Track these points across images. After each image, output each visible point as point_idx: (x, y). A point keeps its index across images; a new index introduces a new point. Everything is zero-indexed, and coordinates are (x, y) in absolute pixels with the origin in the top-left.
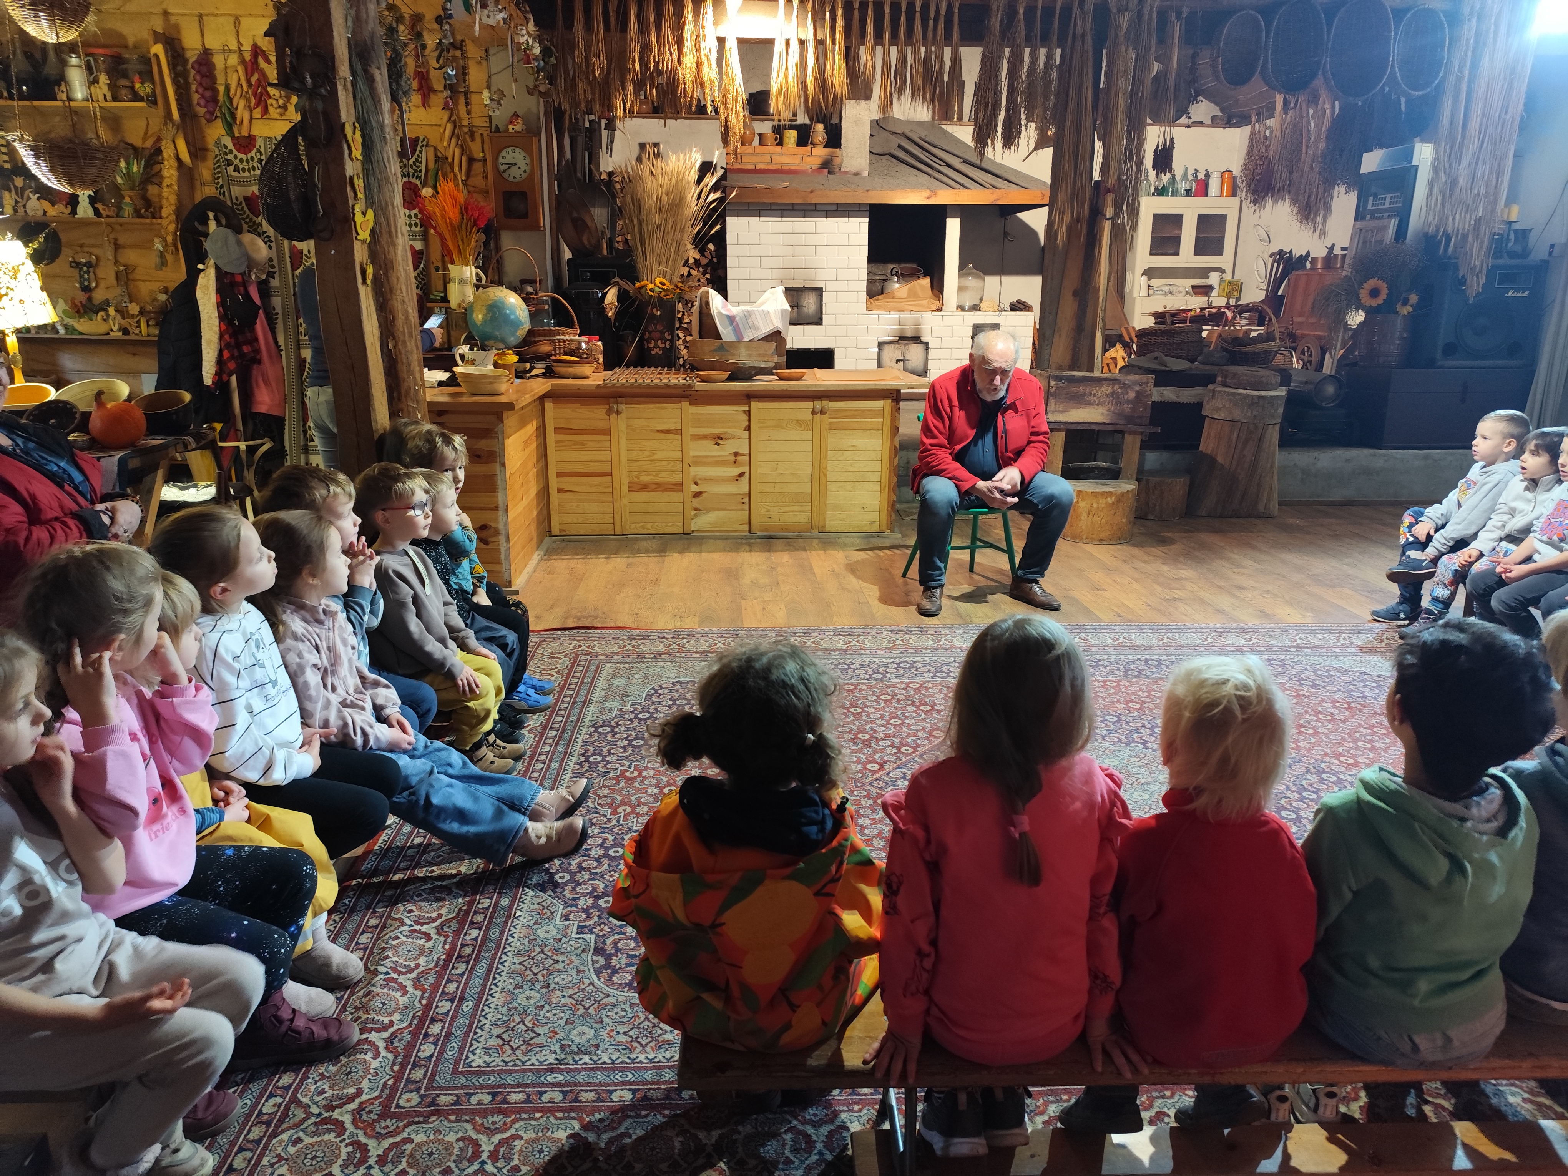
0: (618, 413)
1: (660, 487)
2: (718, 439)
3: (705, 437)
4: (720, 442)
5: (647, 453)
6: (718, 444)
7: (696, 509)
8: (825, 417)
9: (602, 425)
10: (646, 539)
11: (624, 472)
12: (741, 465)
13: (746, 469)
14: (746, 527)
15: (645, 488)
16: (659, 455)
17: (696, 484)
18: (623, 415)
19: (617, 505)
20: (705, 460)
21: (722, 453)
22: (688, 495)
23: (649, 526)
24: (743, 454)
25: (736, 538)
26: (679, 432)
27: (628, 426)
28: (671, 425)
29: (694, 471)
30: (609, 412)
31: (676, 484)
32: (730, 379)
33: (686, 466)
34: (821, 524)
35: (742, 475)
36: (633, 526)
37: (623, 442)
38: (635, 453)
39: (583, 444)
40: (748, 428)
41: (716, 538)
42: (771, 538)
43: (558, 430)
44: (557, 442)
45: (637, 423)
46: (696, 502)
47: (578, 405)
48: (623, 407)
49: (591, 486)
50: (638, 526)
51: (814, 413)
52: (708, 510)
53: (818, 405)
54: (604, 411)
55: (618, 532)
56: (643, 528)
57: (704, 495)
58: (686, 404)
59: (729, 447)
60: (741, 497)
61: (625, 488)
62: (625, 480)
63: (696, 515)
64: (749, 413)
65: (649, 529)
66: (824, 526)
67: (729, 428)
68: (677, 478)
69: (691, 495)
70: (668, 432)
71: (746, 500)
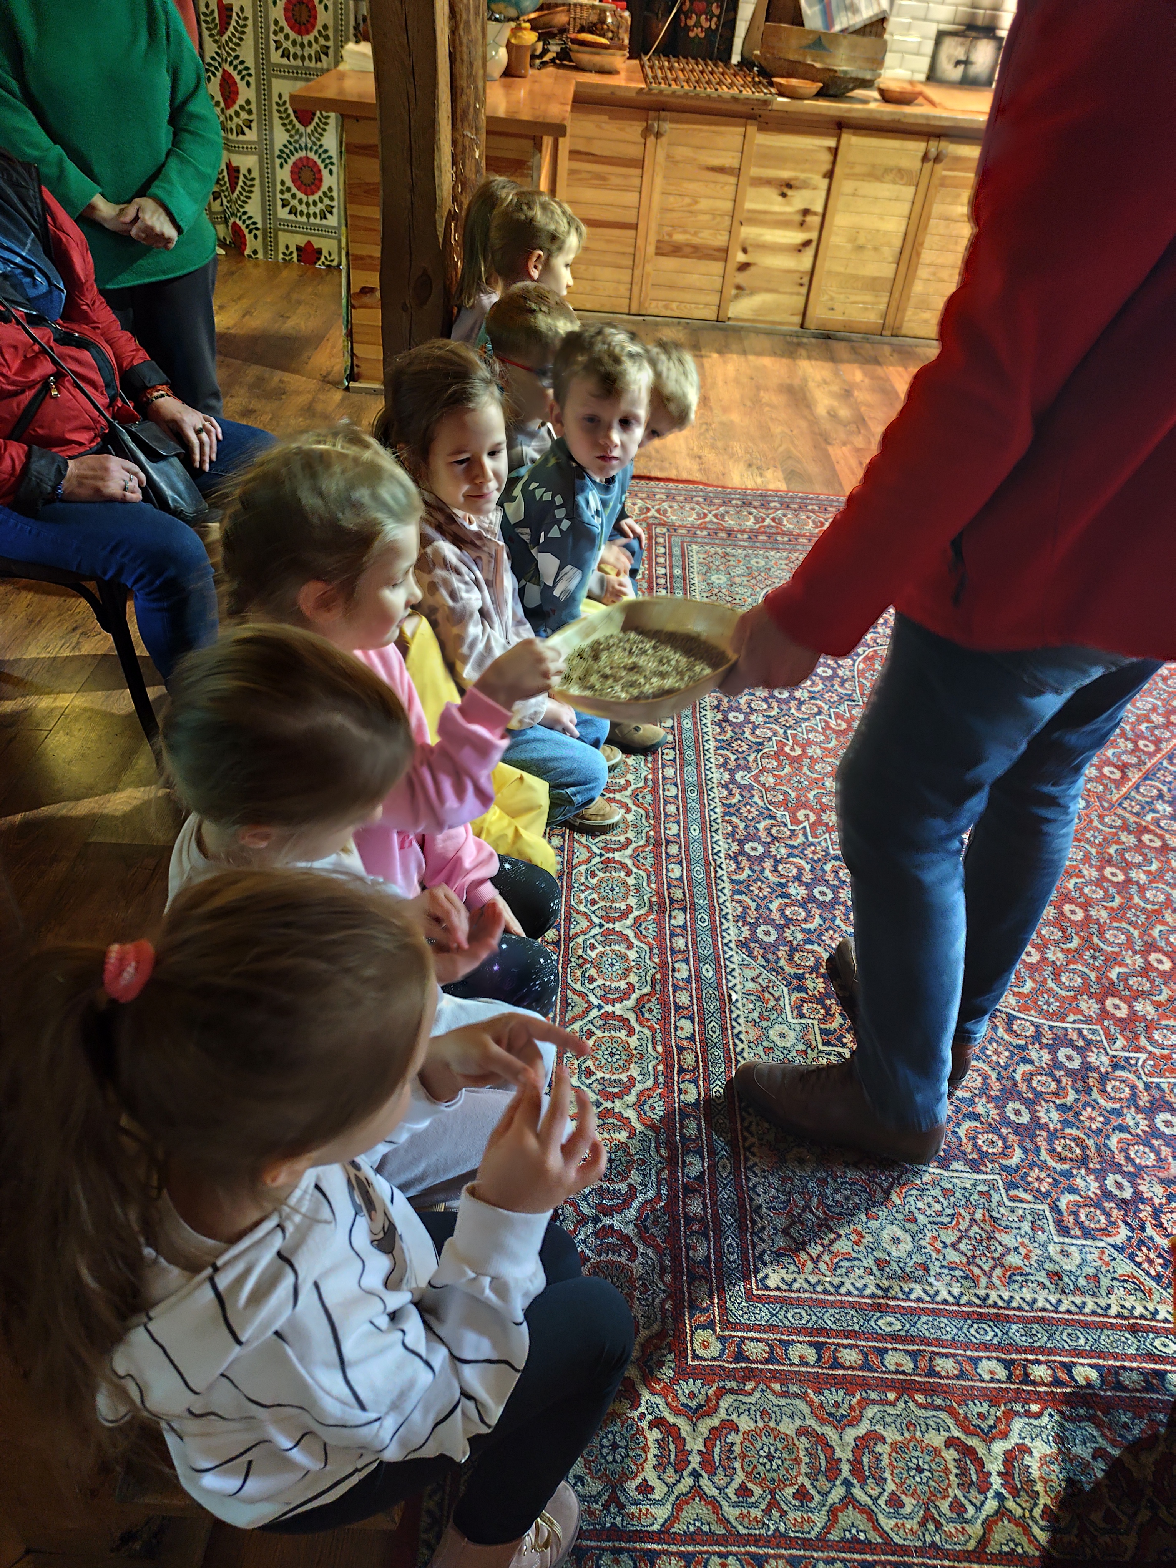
0: (658, 135)
1: (698, 252)
2: (786, 187)
3: (768, 182)
4: (786, 190)
5: (687, 200)
6: (784, 195)
7: (739, 287)
8: (938, 167)
9: (634, 151)
10: (667, 325)
11: (653, 226)
12: (809, 229)
13: (814, 235)
14: (797, 319)
15: (676, 250)
16: (704, 204)
17: (745, 251)
18: (664, 140)
19: (637, 272)
20: (762, 217)
21: (788, 209)
22: (732, 266)
23: (674, 305)
24: (815, 214)
25: (784, 335)
26: (737, 172)
27: (668, 157)
28: (729, 160)
29: (748, 232)
30: (646, 132)
31: (719, 250)
32: (821, 94)
33: (736, 223)
34: (897, 324)
35: (807, 243)
36: (654, 304)
37: (659, 180)
38: (672, 199)
39: (604, 179)
40: (830, 175)
41: (757, 332)
42: (828, 337)
43: (575, 154)
44: (572, 172)
45: (681, 152)
46: (741, 278)
47: (605, 118)
48: (667, 126)
49: (609, 241)
50: (661, 304)
51: (925, 158)
52: (753, 292)
53: (934, 147)
54: (639, 130)
55: (633, 311)
56: (666, 307)
57: (753, 269)
58: (752, 129)
59: (799, 200)
60: (798, 275)
61: (651, 249)
62: (653, 238)
63: (737, 297)
64: (835, 152)
65: (675, 310)
66: (900, 328)
67: (803, 171)
68: (721, 240)
69: (735, 266)
70: (721, 170)
71: (806, 280)
